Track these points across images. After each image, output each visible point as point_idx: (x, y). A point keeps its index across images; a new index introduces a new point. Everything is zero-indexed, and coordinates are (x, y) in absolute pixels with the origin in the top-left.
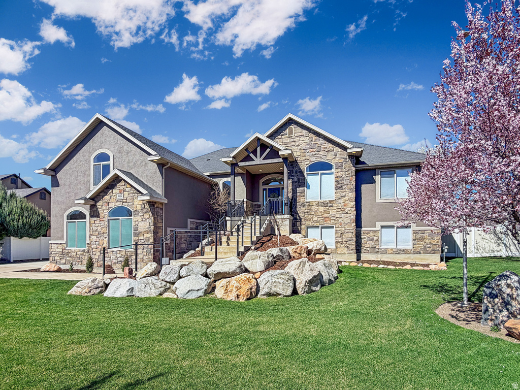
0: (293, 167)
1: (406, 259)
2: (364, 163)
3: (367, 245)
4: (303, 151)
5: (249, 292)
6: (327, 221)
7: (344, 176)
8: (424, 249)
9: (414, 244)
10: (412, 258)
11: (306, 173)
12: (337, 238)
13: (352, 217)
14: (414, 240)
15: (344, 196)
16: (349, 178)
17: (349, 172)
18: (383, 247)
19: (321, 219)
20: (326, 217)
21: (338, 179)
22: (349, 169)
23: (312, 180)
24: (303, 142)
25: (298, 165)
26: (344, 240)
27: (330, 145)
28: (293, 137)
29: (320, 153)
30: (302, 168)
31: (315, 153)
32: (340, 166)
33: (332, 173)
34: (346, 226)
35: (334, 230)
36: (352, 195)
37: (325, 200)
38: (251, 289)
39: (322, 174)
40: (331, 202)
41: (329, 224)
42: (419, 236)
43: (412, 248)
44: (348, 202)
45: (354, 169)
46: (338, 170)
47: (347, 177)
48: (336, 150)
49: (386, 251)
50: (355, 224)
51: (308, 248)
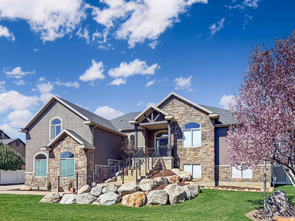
0: (175, 126)
1: (248, 185)
2: (221, 123)
3: (223, 176)
4: (181, 116)
5: (141, 202)
6: (196, 160)
7: (207, 132)
8: (260, 179)
9: (253, 176)
10: (252, 184)
11: (183, 130)
12: (203, 172)
13: (212, 158)
14: (253, 173)
15: (207, 145)
16: (210, 133)
17: (210, 129)
18: (233, 177)
19: (192, 159)
20: (196, 158)
21: (203, 133)
22: (211, 127)
23: (187, 134)
24: (181, 110)
25: (177, 125)
26: (207, 172)
27: (198, 112)
28: (174, 107)
29: (192, 117)
30: (180, 127)
31: (188, 117)
32: (204, 125)
33: (199, 130)
34: (208, 164)
35: (200, 166)
36: (213, 144)
37: (195, 147)
38: (142, 200)
39: (193, 130)
40: (199, 148)
41: (198, 162)
42: (257, 170)
43: (252, 178)
44: (210, 148)
45: (213, 127)
46: (203, 128)
47: (209, 132)
48: (202, 115)
49: (235, 180)
50: (214, 162)
51: (180, 177)
